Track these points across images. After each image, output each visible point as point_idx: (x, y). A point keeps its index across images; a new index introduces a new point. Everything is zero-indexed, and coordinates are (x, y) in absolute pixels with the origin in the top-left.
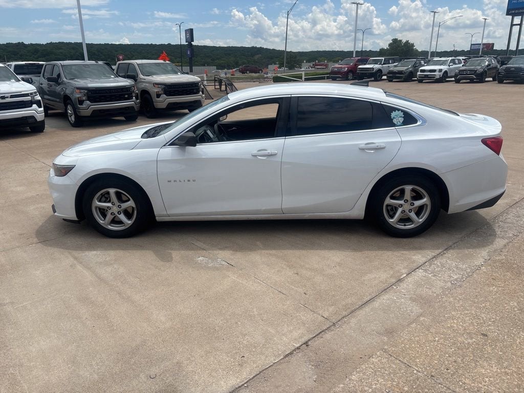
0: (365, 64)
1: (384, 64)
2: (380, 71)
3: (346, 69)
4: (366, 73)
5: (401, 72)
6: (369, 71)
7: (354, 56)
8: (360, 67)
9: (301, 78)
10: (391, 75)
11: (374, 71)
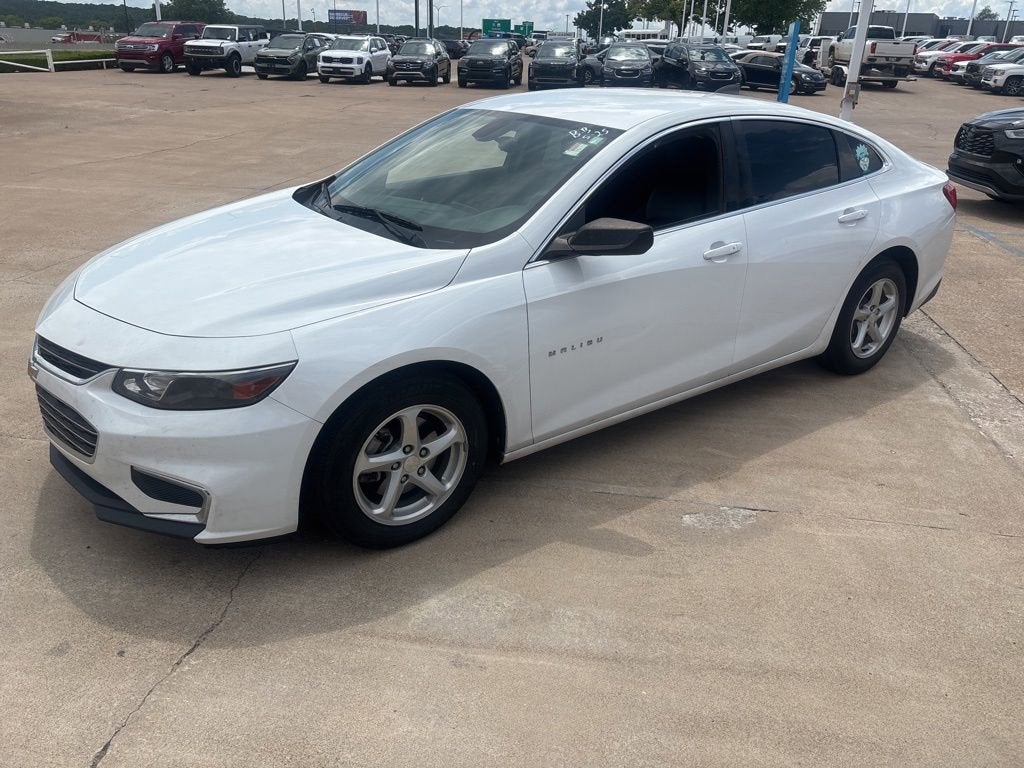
0: (197, 38)
1: (240, 40)
2: (235, 54)
3: (157, 46)
4: (206, 59)
5: (283, 60)
6: (211, 53)
7: (159, 18)
8: (189, 43)
9: (44, 64)
10: (265, 65)
11: (225, 54)
